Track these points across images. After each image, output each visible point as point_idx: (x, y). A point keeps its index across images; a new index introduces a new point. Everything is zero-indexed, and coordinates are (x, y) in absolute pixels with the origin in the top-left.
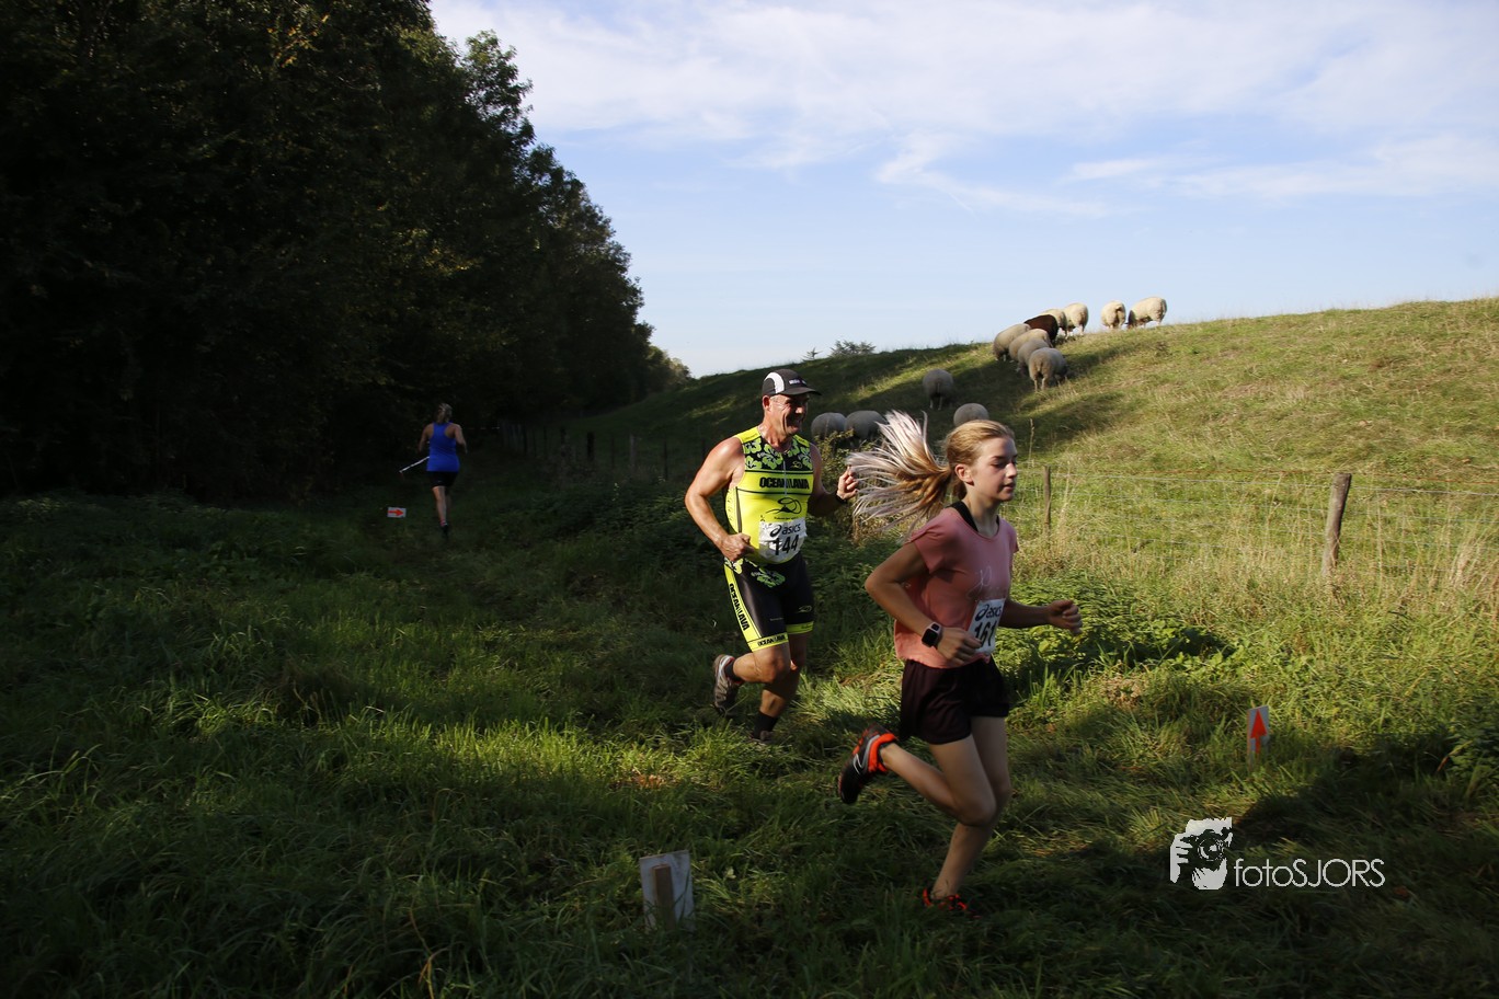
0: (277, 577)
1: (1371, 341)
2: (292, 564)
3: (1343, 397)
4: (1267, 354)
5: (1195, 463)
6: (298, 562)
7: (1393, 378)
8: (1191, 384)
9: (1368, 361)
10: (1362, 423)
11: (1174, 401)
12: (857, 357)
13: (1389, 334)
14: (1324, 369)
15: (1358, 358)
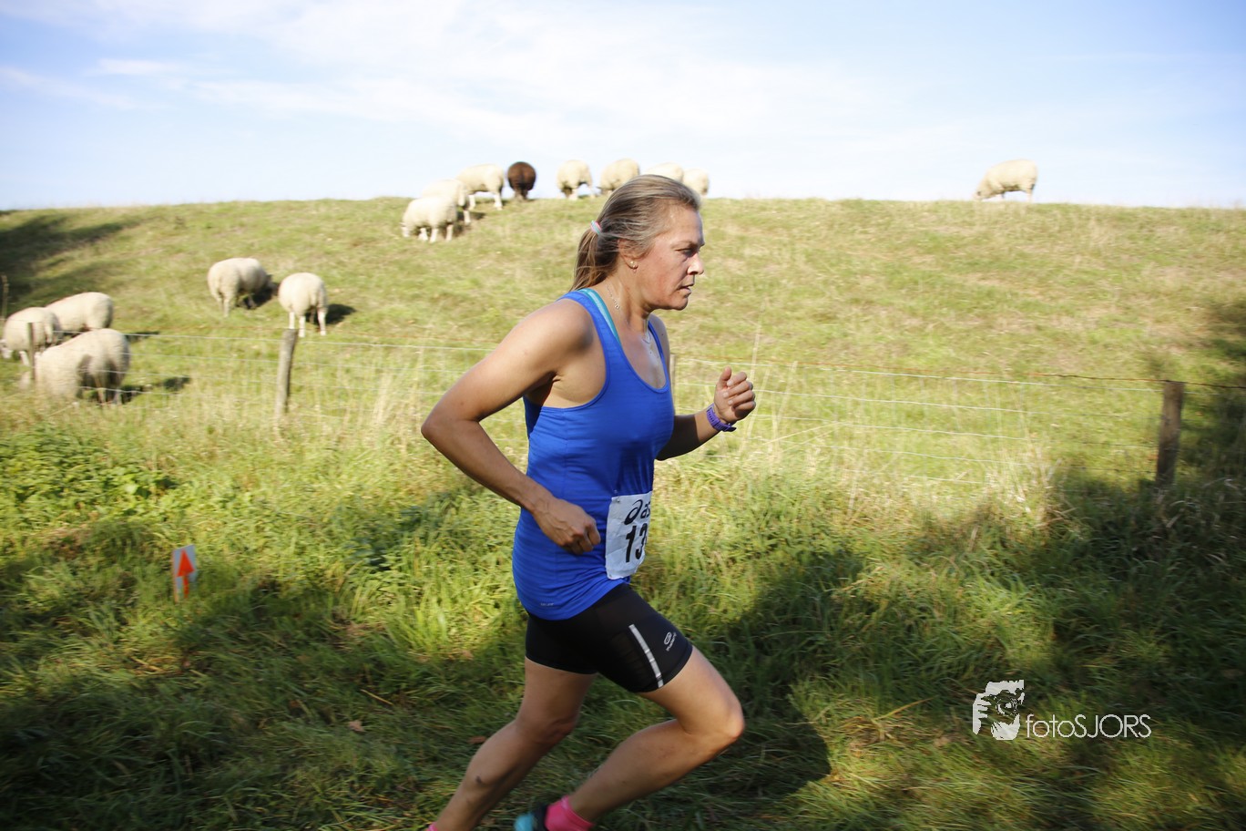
1: (351, 225)
3: (324, 268)
4: (268, 233)
5: (196, 324)
7: (365, 255)
8: (201, 254)
9: (347, 240)
10: (337, 291)
11: (184, 269)
13: (365, 220)
14: (312, 246)
15: (339, 238)
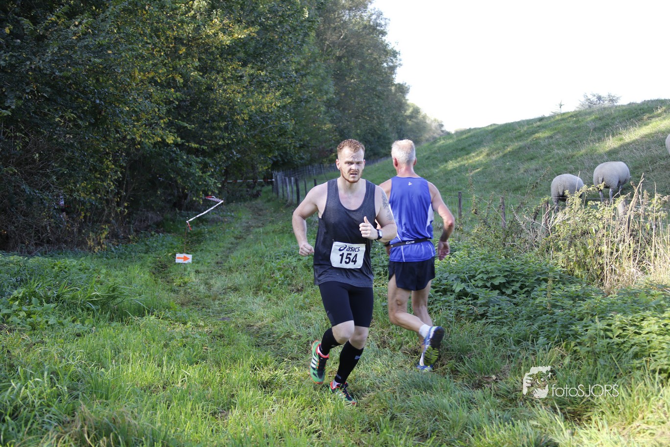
0: (73, 321)
2: (88, 309)
6: (93, 307)
12: (605, 108)
